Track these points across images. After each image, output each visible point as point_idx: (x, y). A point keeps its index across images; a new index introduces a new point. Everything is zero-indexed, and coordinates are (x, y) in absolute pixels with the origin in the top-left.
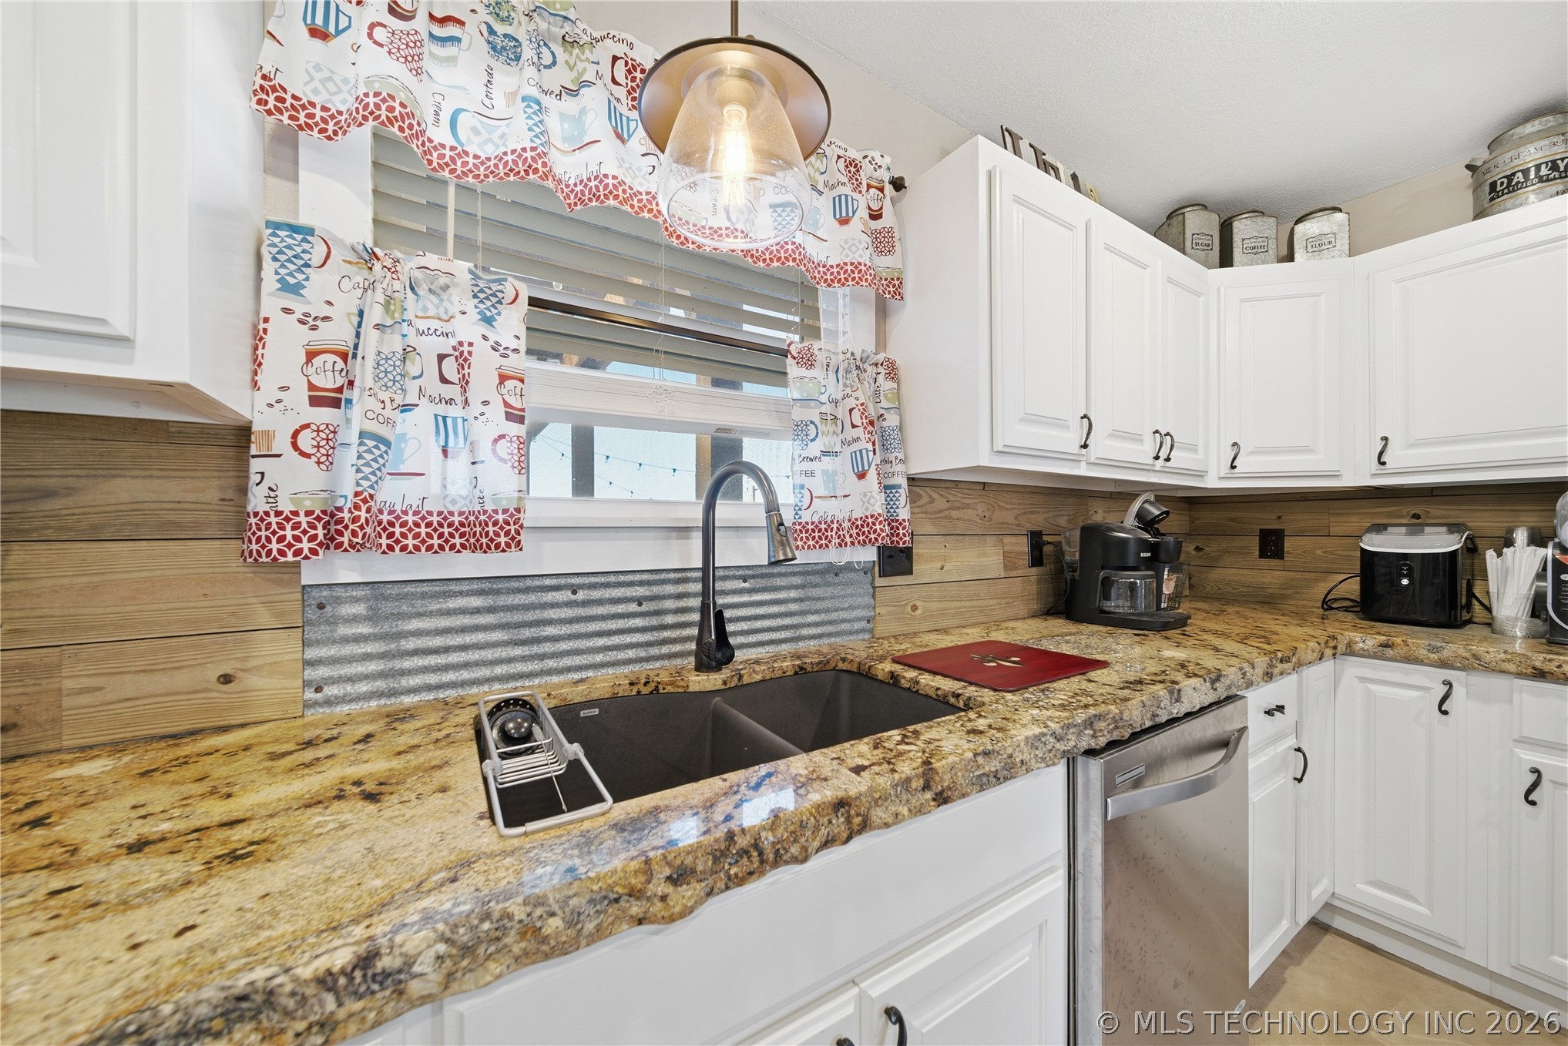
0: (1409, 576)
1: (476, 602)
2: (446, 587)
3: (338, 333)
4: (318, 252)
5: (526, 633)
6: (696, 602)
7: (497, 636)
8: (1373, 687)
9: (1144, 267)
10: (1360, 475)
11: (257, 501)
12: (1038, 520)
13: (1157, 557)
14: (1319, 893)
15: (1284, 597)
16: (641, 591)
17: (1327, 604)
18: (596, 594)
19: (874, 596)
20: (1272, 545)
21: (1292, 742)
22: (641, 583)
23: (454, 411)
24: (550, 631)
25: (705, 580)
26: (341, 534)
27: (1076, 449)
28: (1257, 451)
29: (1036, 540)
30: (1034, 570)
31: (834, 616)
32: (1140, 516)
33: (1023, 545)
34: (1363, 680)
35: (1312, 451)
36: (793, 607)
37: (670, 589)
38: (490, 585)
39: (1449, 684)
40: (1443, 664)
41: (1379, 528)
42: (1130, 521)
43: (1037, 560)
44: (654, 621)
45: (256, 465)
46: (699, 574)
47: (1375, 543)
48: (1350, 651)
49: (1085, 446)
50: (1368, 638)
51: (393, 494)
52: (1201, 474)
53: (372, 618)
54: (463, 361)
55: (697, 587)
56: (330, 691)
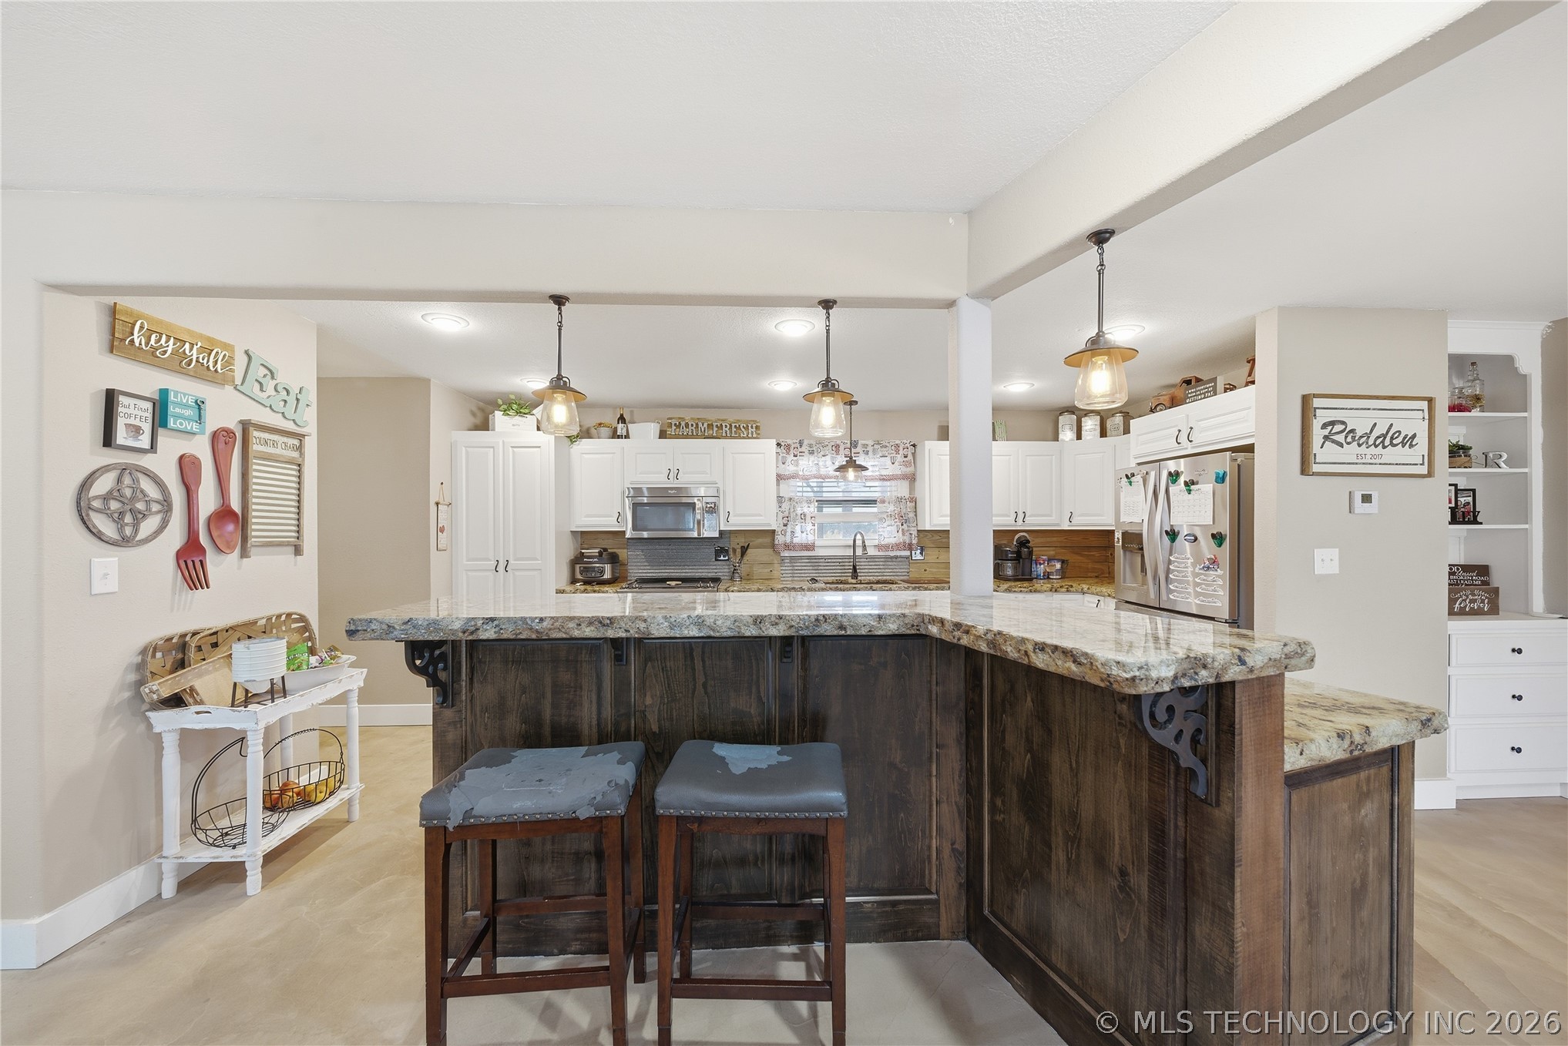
1: (807, 561)
2: (801, 557)
3: (786, 514)
4: (783, 499)
5: (816, 568)
6: (852, 564)
7: (811, 568)
11: (776, 542)
13: (1020, 556)
16: (840, 559)
18: (830, 560)
19: (910, 565)
22: (840, 557)
23: (803, 524)
24: (820, 568)
25: (853, 557)
26: (788, 548)
31: (895, 570)
32: (1018, 541)
36: (881, 567)
37: (847, 560)
38: (809, 558)
45: (776, 537)
51: (796, 540)
52: (1055, 525)
53: (790, 563)
54: (805, 516)
56: (784, 575)
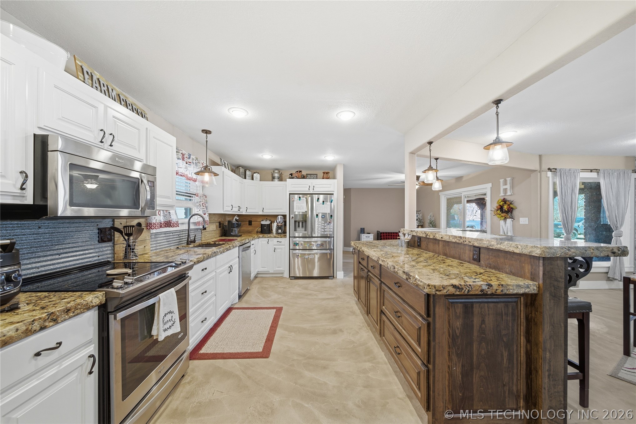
0: (265, 227)
8: (262, 242)
9: (237, 181)
10: (261, 213)
12: (220, 220)
13: (239, 226)
14: (257, 270)
15: (252, 231)
16: (178, 233)
17: (257, 232)
19: (202, 234)
20: (250, 223)
21: (254, 249)
22: (178, 232)
24: (170, 240)
25: (188, 231)
26: (162, 225)
27: (231, 210)
28: (250, 209)
29: (220, 223)
30: (219, 229)
31: (197, 237)
32: (236, 219)
33: (218, 224)
34: (261, 241)
35: (256, 209)
37: (182, 233)
39: (268, 240)
40: (268, 238)
41: (263, 220)
42: (234, 220)
43: (220, 227)
44: (180, 238)
46: (187, 230)
47: (263, 223)
48: (260, 238)
49: (232, 210)
50: (261, 236)
52: (242, 212)
53: (155, 238)
55: (187, 232)
